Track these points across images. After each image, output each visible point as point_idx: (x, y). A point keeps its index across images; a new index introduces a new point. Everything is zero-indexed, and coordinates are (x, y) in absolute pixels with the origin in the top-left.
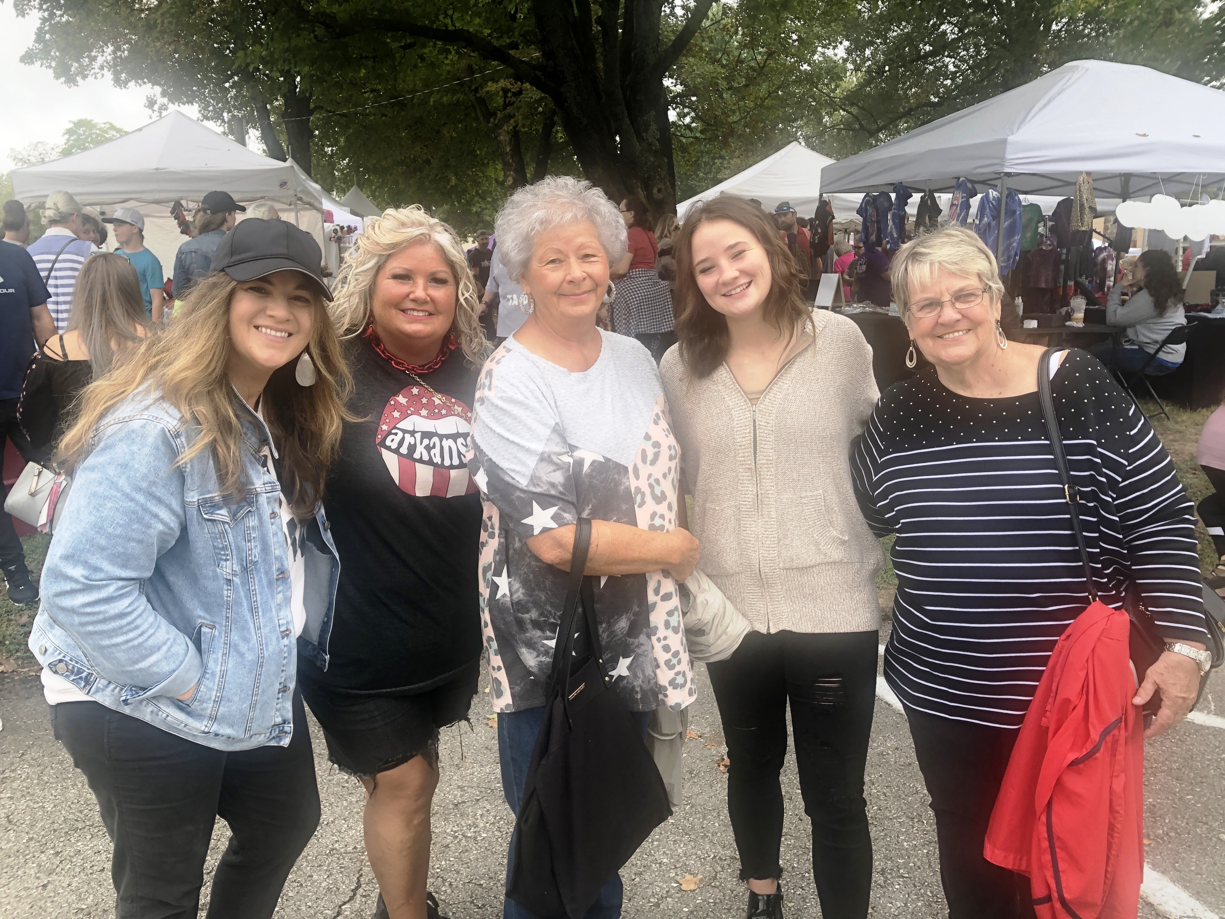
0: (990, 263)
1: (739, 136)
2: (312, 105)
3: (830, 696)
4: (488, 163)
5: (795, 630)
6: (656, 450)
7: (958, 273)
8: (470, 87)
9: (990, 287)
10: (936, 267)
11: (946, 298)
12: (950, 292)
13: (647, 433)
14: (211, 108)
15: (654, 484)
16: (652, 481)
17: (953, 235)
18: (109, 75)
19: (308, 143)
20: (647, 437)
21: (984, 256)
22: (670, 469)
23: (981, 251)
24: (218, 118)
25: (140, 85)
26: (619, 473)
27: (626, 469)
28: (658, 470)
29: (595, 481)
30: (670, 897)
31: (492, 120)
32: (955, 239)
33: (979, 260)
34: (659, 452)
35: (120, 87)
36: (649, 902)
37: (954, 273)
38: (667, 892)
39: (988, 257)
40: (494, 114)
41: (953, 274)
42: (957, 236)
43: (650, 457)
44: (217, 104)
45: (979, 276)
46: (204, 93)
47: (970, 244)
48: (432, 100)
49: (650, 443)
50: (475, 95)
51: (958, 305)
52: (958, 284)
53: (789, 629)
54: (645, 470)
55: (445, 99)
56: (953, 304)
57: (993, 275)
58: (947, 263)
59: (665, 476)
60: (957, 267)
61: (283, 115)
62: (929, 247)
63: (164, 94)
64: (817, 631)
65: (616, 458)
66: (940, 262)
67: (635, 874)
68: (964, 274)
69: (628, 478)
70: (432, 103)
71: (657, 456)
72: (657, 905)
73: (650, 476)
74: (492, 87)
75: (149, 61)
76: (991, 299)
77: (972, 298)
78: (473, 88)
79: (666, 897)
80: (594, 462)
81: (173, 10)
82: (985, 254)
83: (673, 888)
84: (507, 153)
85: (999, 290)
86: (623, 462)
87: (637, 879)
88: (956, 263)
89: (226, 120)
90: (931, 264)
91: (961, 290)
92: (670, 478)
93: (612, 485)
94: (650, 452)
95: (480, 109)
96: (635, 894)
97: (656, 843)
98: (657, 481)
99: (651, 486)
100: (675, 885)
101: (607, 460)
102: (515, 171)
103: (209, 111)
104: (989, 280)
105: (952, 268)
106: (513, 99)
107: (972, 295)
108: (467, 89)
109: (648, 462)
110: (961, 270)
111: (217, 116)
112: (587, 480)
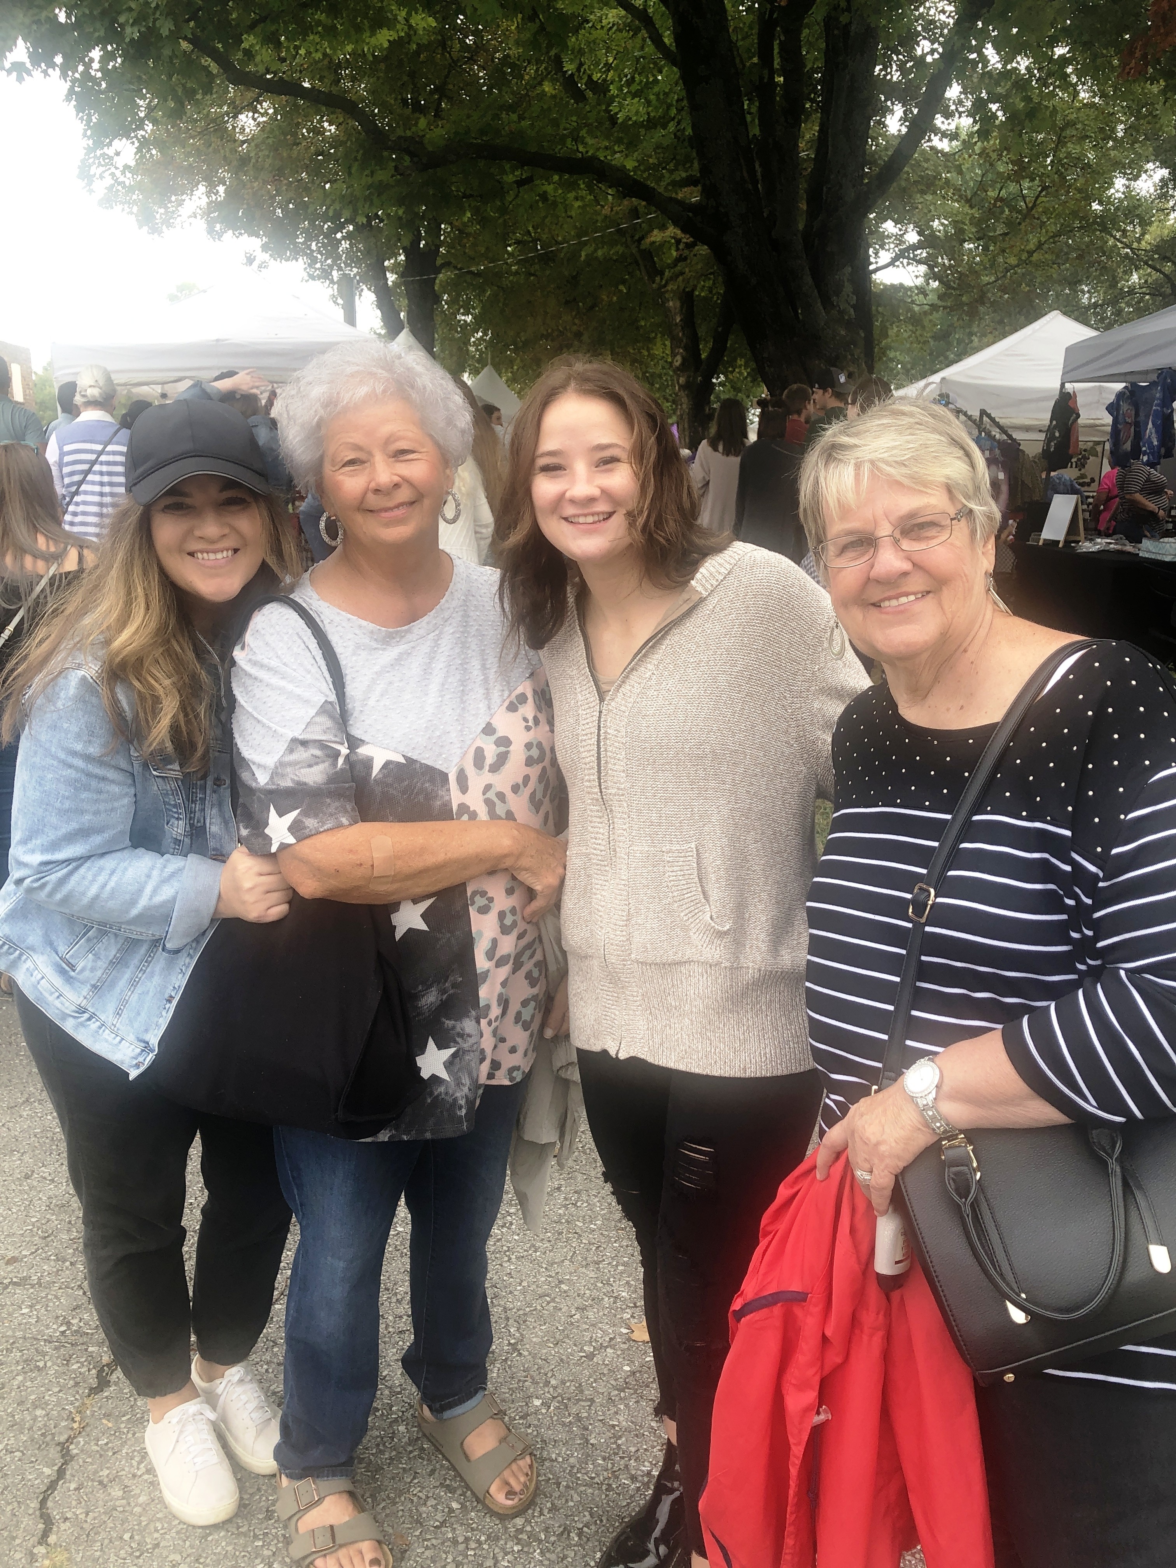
0: (973, 465)
1: (992, 304)
2: (439, 262)
3: (692, 1172)
4: (655, 338)
5: (650, 1060)
6: (502, 749)
7: (906, 481)
8: (632, 237)
9: (971, 511)
10: (866, 469)
11: (885, 530)
12: (892, 519)
13: (489, 725)
14: (318, 265)
15: (495, 799)
16: (491, 795)
17: (904, 414)
18: (201, 224)
19: (432, 310)
20: (489, 730)
21: (961, 453)
22: (526, 779)
23: (956, 442)
24: (326, 278)
25: (237, 237)
26: (432, 781)
27: (444, 777)
28: (503, 781)
29: (391, 791)
30: (613, 1347)
31: (658, 279)
32: (907, 420)
33: (948, 459)
34: (508, 752)
35: (214, 239)
36: (582, 1350)
37: (899, 483)
38: (611, 1339)
39: (968, 455)
40: (662, 273)
41: (897, 484)
42: (911, 415)
43: (490, 759)
44: (326, 259)
45: (949, 489)
46: (310, 246)
47: (935, 430)
48: (583, 254)
49: (493, 738)
50: (638, 247)
51: (906, 545)
52: (907, 503)
53: (642, 1057)
54: (477, 781)
55: (600, 253)
56: (896, 542)
57: (977, 488)
58: (887, 463)
59: (515, 789)
60: (904, 470)
61: (402, 275)
62: (857, 435)
63: (265, 248)
64: (682, 1067)
65: (427, 758)
66: (872, 462)
67: (577, 1308)
68: (920, 484)
69: (449, 790)
70: (583, 258)
71: (502, 759)
72: (590, 1356)
73: (488, 788)
74: (657, 236)
75: (245, 206)
76: (973, 532)
77: (932, 532)
78: (637, 237)
79: (607, 1347)
80: (387, 764)
81: (270, 141)
82: (962, 448)
83: (621, 1334)
84: (676, 324)
85: (990, 518)
86: (439, 765)
87: (577, 1316)
88: (902, 464)
89: (335, 279)
90: (858, 466)
91: (912, 515)
92: (527, 792)
93: (421, 798)
94: (491, 752)
95: (645, 266)
96: (568, 1337)
97: (620, 1268)
98: (501, 796)
99: (489, 803)
100: (625, 1331)
101: (410, 761)
102: (686, 348)
103: (316, 269)
104: (968, 497)
105: (894, 472)
106: (686, 252)
107: (933, 524)
108: (629, 239)
109: (487, 768)
110: (911, 477)
111: (326, 275)
112: (378, 790)
